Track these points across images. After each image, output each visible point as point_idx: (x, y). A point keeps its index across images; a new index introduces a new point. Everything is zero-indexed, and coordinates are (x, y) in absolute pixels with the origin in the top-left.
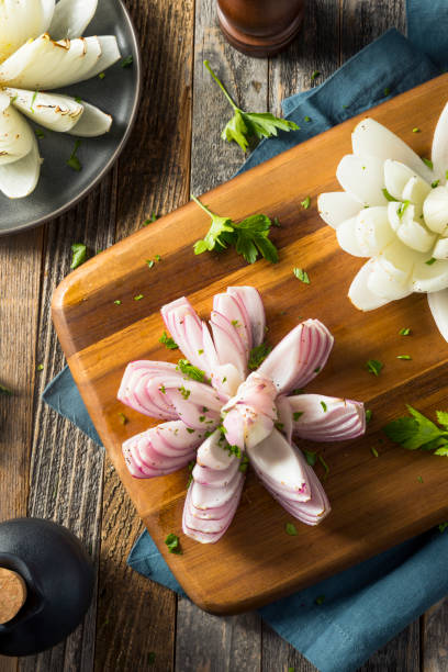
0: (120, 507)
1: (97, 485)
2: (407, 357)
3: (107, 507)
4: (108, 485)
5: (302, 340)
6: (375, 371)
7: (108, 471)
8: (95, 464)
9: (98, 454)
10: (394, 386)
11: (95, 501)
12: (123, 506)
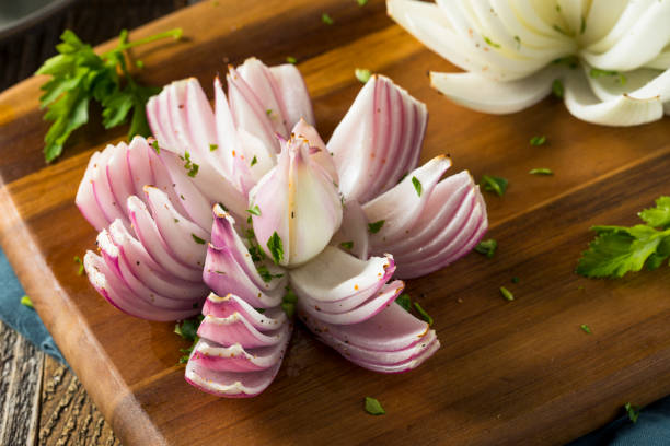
0: (69, 435)
1: (30, 406)
2: (546, 171)
3: (47, 436)
4: (49, 404)
5: (376, 110)
6: (497, 187)
7: (51, 383)
8: (26, 375)
9: (32, 361)
10: (530, 209)
11: (26, 429)
12: (74, 434)
